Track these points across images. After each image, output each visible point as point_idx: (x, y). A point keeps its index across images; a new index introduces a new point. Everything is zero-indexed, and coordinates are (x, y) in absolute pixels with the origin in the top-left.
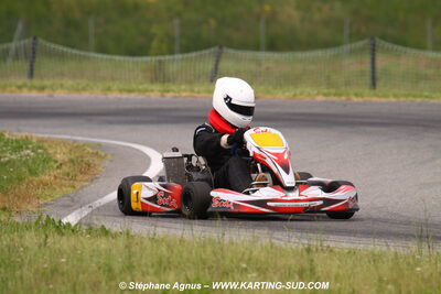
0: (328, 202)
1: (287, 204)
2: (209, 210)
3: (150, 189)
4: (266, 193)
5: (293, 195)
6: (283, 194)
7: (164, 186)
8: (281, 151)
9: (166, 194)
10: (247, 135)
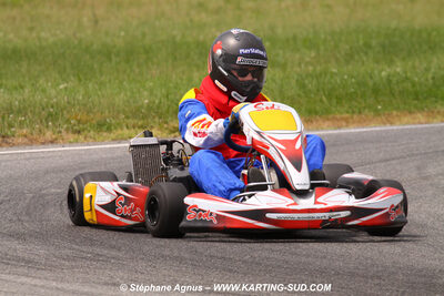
2: (183, 224)
7: (125, 189)
8: (293, 137)
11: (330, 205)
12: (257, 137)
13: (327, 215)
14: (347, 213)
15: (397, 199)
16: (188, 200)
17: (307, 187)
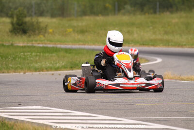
0: (148, 85)
1: (129, 85)
3: (74, 80)
4: (120, 80)
5: (132, 82)
6: (127, 81)
9: (80, 82)
10: (115, 55)
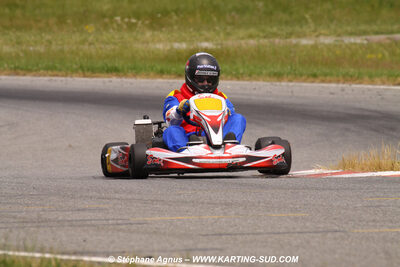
11: (234, 154)
12: (196, 115)
13: (231, 160)
14: (244, 159)
15: (280, 152)
16: (148, 152)
17: (220, 143)
